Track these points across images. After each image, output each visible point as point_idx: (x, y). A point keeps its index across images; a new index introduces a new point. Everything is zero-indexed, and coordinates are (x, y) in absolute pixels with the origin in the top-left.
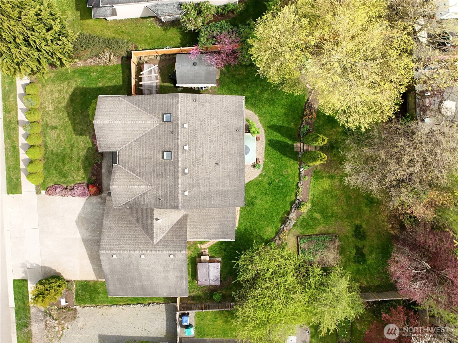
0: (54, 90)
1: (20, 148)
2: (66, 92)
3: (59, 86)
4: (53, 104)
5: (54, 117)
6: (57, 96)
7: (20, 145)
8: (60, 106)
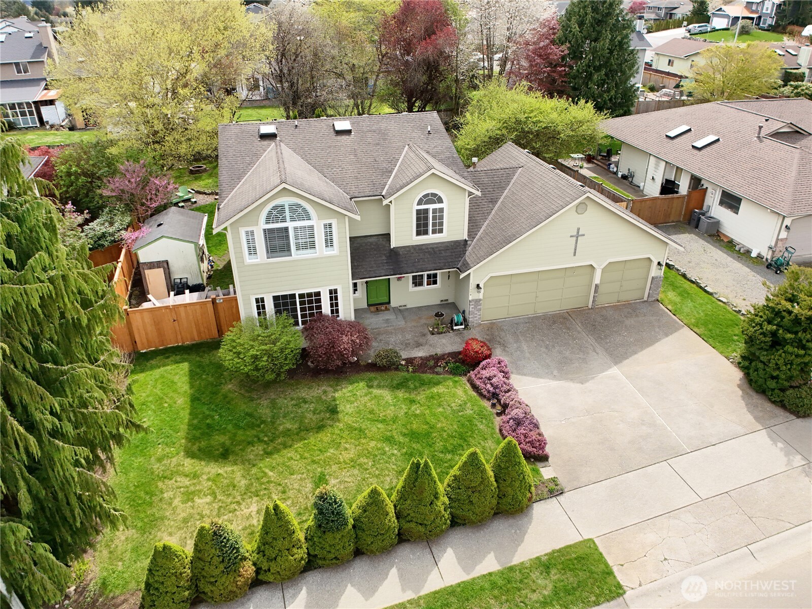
0: (183, 515)
1: (423, 593)
2: (195, 476)
3: (170, 504)
4: (233, 506)
5: (284, 492)
6: (209, 499)
7: (410, 595)
8: (243, 482)
